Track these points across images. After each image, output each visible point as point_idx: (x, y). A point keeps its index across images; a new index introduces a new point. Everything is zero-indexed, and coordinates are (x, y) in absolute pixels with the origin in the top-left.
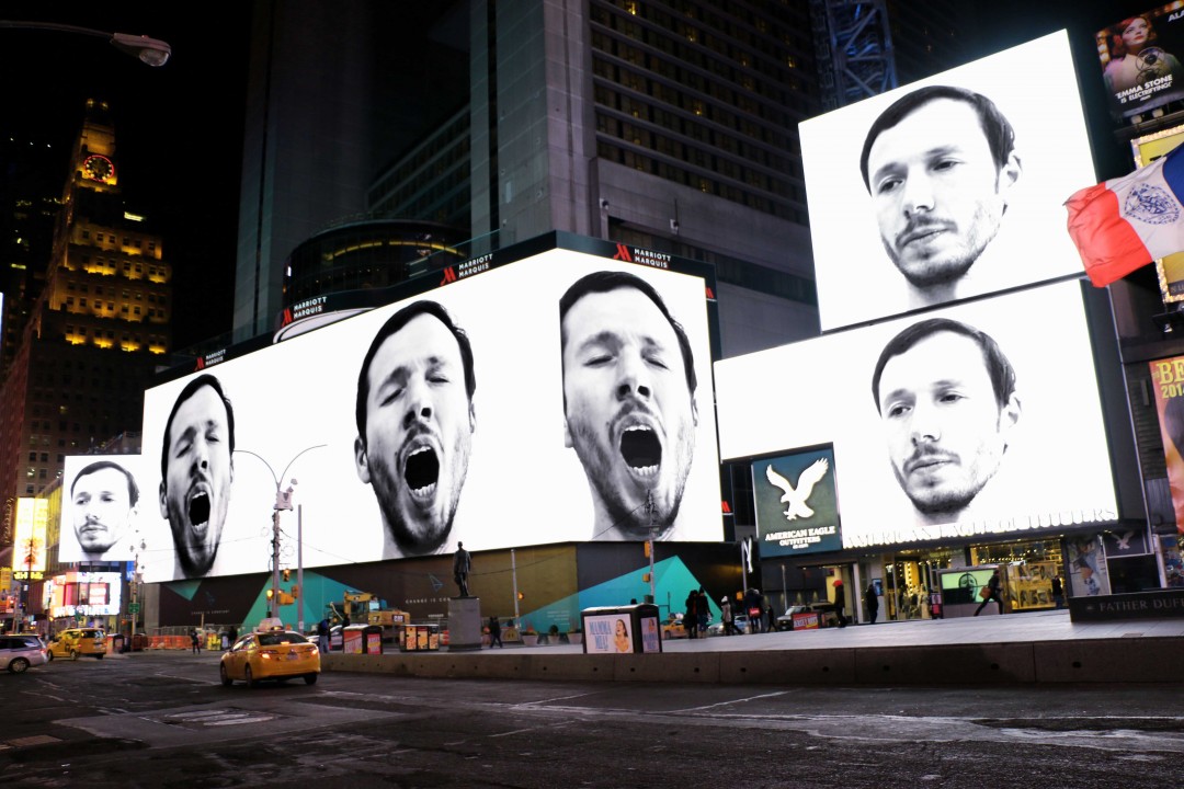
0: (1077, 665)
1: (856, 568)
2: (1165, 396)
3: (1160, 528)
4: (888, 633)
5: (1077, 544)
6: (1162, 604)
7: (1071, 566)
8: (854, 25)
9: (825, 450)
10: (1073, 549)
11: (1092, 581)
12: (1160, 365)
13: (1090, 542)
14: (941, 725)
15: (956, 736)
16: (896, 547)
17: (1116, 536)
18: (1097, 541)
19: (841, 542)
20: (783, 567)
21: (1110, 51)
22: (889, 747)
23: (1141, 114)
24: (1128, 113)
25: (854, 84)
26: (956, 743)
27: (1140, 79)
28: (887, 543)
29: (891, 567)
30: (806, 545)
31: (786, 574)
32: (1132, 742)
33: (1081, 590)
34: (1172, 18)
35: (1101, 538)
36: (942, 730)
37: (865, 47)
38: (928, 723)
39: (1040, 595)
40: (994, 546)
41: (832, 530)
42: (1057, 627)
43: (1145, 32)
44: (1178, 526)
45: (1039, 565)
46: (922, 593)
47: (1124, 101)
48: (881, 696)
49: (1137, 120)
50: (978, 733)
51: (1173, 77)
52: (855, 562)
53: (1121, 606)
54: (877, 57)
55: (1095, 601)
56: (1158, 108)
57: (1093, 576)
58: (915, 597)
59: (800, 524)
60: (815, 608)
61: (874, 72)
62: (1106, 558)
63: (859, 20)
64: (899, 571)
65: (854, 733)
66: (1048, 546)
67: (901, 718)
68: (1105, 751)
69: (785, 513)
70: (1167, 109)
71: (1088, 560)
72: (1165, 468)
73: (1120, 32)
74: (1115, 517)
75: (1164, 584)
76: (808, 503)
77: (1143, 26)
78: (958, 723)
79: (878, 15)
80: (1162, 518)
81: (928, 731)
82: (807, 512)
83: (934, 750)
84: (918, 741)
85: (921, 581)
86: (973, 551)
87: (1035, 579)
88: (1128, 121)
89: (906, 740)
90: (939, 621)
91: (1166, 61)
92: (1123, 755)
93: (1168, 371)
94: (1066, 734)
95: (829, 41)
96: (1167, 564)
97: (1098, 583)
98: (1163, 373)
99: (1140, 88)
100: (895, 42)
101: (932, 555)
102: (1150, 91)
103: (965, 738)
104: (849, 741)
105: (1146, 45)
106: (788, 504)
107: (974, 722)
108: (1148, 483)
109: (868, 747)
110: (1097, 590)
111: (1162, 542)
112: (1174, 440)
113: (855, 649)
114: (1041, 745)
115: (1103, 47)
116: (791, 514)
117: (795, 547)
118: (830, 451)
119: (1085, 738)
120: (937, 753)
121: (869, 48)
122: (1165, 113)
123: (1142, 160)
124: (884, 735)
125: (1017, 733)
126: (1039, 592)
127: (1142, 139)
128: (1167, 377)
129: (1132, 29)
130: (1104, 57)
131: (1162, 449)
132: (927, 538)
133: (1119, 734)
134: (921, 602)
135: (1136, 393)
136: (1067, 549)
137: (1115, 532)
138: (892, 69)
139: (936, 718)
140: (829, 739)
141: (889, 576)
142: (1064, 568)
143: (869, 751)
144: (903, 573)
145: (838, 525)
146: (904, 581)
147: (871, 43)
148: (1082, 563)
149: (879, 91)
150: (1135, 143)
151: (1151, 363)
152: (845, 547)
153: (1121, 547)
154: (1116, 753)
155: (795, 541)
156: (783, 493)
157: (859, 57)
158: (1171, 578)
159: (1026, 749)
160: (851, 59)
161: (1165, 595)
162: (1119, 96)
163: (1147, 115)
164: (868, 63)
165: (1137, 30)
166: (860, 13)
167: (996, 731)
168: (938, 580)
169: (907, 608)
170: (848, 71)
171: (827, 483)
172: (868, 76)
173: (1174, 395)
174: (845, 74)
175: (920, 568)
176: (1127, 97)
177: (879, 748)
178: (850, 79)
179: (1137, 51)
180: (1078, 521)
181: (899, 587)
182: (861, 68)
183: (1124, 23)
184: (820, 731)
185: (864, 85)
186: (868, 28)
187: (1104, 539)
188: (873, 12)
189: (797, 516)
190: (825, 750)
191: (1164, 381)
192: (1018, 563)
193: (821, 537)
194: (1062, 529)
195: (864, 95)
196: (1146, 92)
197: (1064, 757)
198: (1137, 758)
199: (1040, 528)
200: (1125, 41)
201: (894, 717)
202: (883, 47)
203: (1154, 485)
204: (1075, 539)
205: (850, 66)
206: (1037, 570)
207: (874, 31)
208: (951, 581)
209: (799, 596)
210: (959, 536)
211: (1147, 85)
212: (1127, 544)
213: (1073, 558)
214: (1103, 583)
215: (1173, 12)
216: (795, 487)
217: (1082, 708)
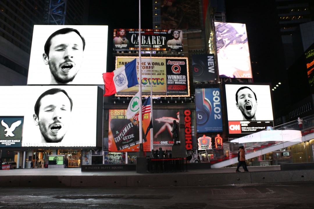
0: (81, 182)
1: (25, 153)
2: (111, 118)
3: (105, 150)
4: (32, 172)
5: (85, 151)
6: (103, 168)
7: (83, 157)
8: (57, 4)
9: (21, 118)
10: (84, 153)
11: (87, 161)
12: (112, 111)
13: (88, 151)
14: (44, 198)
15: (48, 201)
16: (37, 148)
17: (94, 151)
18: (90, 151)
19: (21, 145)
20: (1, 151)
21: (116, 34)
22: (27, 205)
23: (119, 51)
24: (117, 50)
25: (53, 20)
26: (47, 203)
27: (121, 43)
28: (35, 146)
29: (35, 153)
30: (10, 145)
31: (2, 152)
32: (92, 202)
33: (84, 163)
34: (130, 32)
35: (91, 151)
36: (44, 200)
37: (58, 11)
38: (40, 198)
39: (74, 164)
40: (64, 150)
41: (19, 141)
42: (77, 172)
43: (124, 33)
44: (109, 149)
45: (75, 156)
46: (43, 161)
47: (116, 47)
48: (27, 190)
49: (118, 52)
50: (54, 200)
51: (127, 45)
52: (25, 151)
53: (94, 168)
54: (61, 15)
55: (88, 166)
56: (123, 51)
57: (88, 160)
58: (41, 162)
59: (9, 138)
60: (10, 163)
61: (59, 19)
62: (91, 156)
63: (59, 4)
64: (37, 155)
65: (17, 201)
66: (78, 151)
67: (32, 196)
68: (86, 204)
69: (5, 134)
70: (125, 52)
71: (87, 156)
72: (108, 135)
73: (119, 31)
74: (95, 146)
75: (104, 163)
76: (13, 132)
77: (124, 32)
78: (48, 197)
79: (64, 4)
80: (106, 147)
81: (40, 200)
82: (12, 135)
83: (41, 205)
84: (36, 203)
85: (43, 158)
86: (59, 151)
87: (73, 159)
88: (116, 52)
89: (33, 203)
90: (46, 169)
91: (127, 41)
92: (90, 205)
93: (113, 113)
94: (77, 200)
95: (49, 6)
96: (105, 158)
97: (89, 162)
98: (112, 113)
99: (120, 45)
100: (67, 13)
101: (47, 151)
102: (122, 47)
103: (50, 202)
104: (14, 204)
105: (123, 36)
106: (6, 132)
107: (53, 197)
108: (104, 138)
109: (20, 205)
110: (88, 163)
111: (105, 153)
112: (111, 129)
113: (21, 176)
114: (70, 203)
115: (115, 33)
116: (7, 135)
117: (6, 145)
118: (23, 118)
119: (81, 201)
120: (42, 206)
121: (59, 12)
122: (124, 53)
123: (117, 62)
124: (26, 201)
125: (64, 200)
126: (74, 163)
127: (118, 57)
128: (112, 114)
129: (122, 31)
130: (115, 35)
131: (108, 131)
132: (47, 146)
133: (90, 200)
134: (42, 163)
135: (105, 116)
136: (82, 153)
137: (95, 150)
138: (64, 20)
139: (42, 196)
140: (8, 203)
141: (34, 156)
142: (81, 157)
143: (21, 207)
144: (38, 155)
145: (21, 140)
146: (38, 157)
147: (60, 11)
148: (86, 157)
149: (59, 24)
150: (117, 57)
151: (110, 110)
152: (22, 146)
153: (95, 153)
154: (88, 204)
155: (7, 143)
156: (6, 128)
157: (56, 13)
158: (105, 162)
159: (66, 204)
160: (54, 13)
161: (104, 166)
162: (116, 45)
163: (120, 52)
164: (58, 16)
165: (122, 32)
166: (59, 2)
167: (59, 199)
168: (48, 158)
169: (38, 165)
170: (52, 16)
171: (20, 128)
172: (57, 19)
173: (113, 118)
174: (51, 16)
175: (43, 154)
176: (117, 46)
177: (24, 205)
178: (52, 18)
179: (121, 37)
180: (86, 146)
181: (36, 159)
182: (56, 16)
183: (120, 29)
184: (5, 201)
185: (55, 21)
186: (60, 7)
187: (92, 151)
188: (63, 3)
189: (9, 136)
190: (6, 207)
191: (111, 115)
192: (69, 155)
193: (15, 142)
194: (82, 147)
195: (55, 24)
196: (121, 47)
197: (76, 206)
198: (93, 205)
199: (77, 147)
200: (119, 34)
201: (30, 196)
202: (63, 13)
203: (105, 139)
204: (85, 150)
205: (53, 15)
206: (74, 157)
207: (62, 8)
208: (51, 158)
209: (5, 159)
210: (55, 147)
211: (122, 45)
212: (97, 153)
213: (84, 155)
214: (90, 162)
215: (130, 31)
216: (10, 127)
217: (81, 193)
